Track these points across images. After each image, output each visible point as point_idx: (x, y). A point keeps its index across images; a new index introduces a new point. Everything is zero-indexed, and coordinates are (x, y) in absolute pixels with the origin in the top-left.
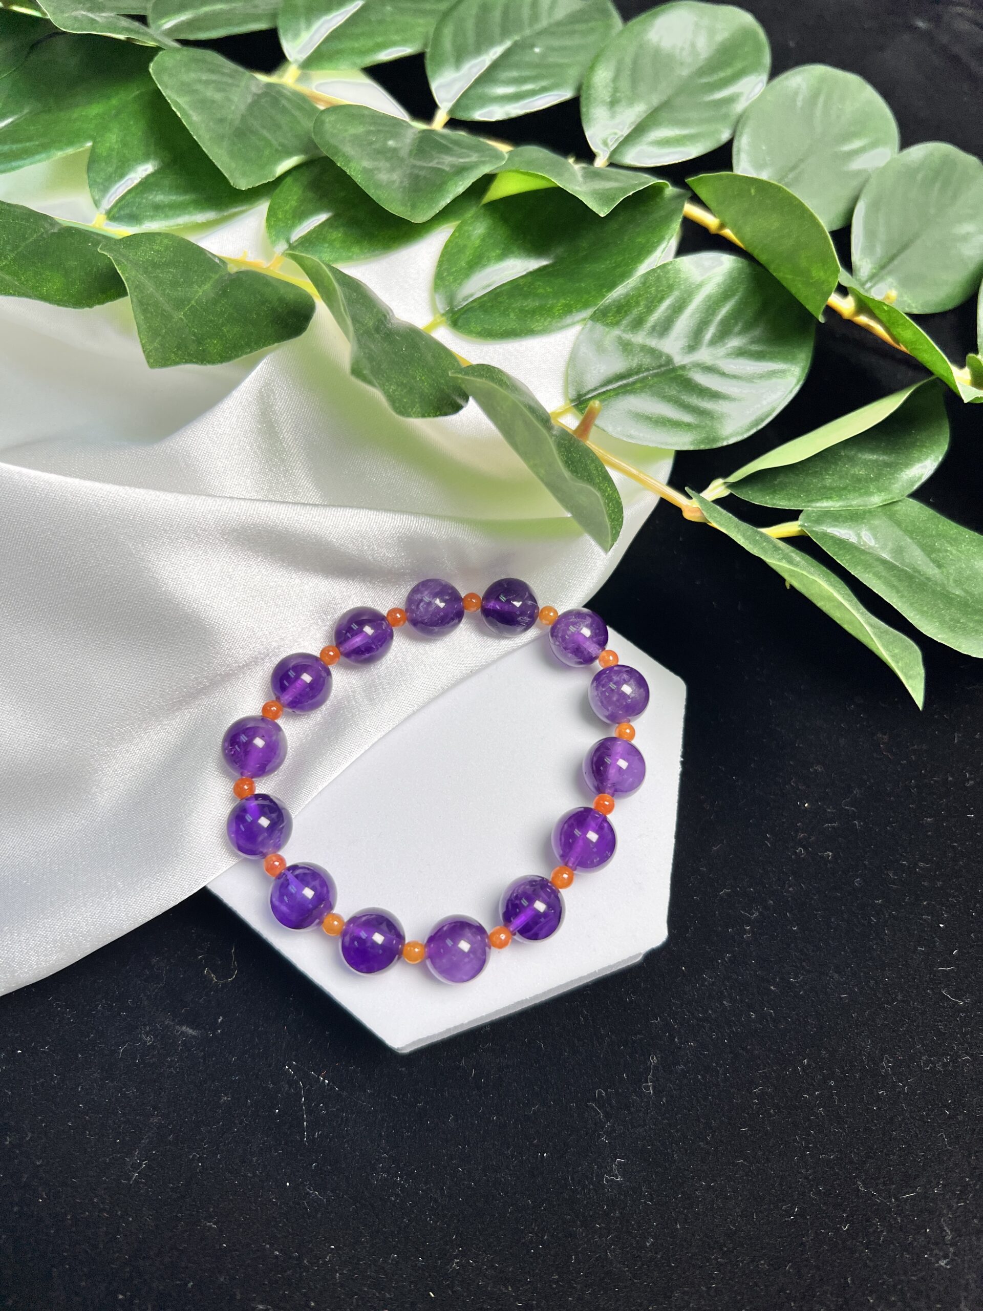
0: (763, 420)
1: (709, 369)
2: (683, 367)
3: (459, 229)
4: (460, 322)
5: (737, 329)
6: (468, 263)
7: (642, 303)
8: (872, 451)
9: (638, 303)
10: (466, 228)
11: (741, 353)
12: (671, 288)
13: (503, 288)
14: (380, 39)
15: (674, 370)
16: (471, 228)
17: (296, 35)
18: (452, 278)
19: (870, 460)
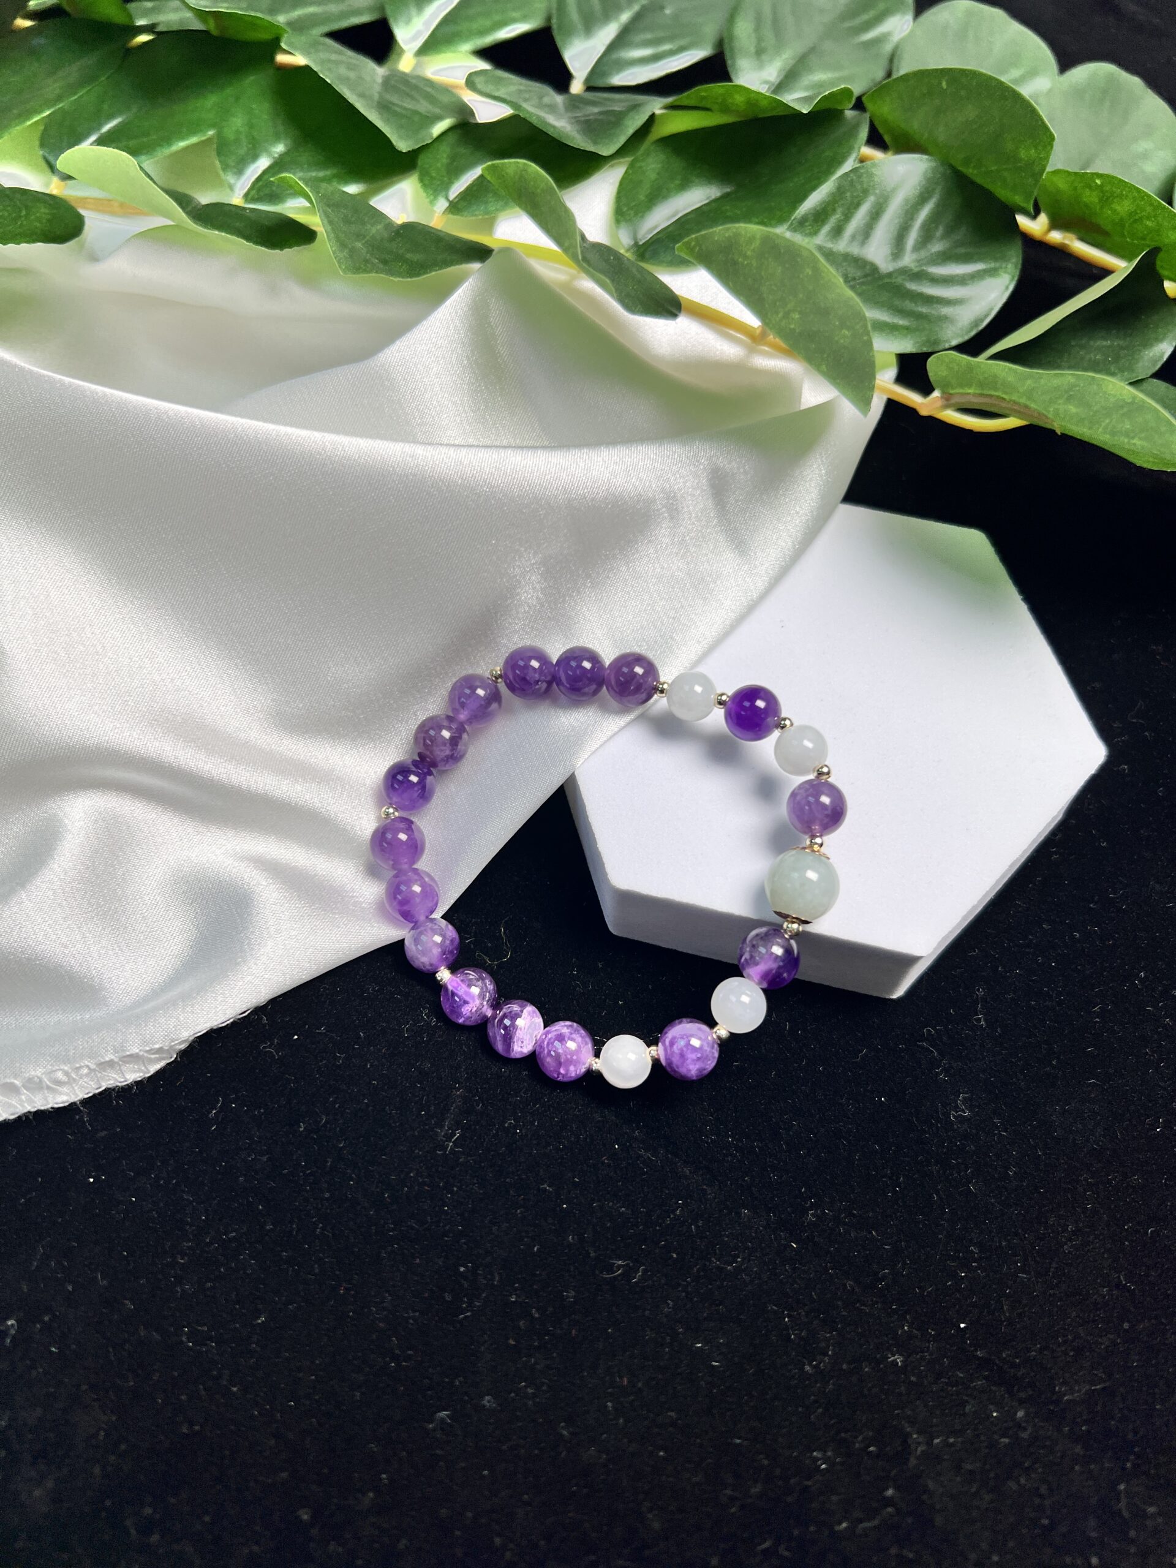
0: (982, 321)
1: (919, 276)
2: (890, 275)
3: (631, 166)
4: (647, 255)
5: (940, 232)
6: (647, 196)
7: (839, 210)
8: (1104, 338)
9: (834, 210)
10: (638, 165)
11: (946, 257)
12: (866, 192)
13: (689, 217)
14: (497, 18)
15: (881, 277)
16: (643, 164)
17: (408, 21)
18: (632, 212)
19: (1103, 346)
